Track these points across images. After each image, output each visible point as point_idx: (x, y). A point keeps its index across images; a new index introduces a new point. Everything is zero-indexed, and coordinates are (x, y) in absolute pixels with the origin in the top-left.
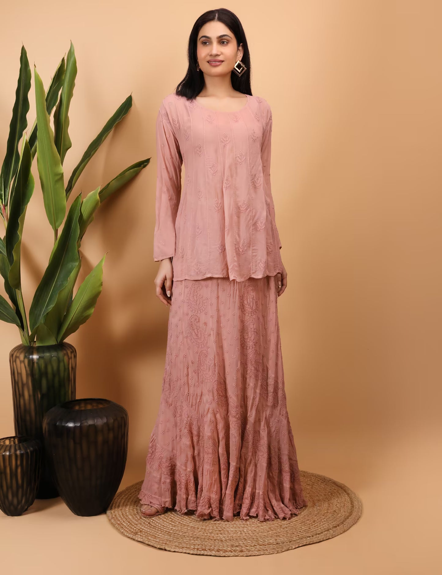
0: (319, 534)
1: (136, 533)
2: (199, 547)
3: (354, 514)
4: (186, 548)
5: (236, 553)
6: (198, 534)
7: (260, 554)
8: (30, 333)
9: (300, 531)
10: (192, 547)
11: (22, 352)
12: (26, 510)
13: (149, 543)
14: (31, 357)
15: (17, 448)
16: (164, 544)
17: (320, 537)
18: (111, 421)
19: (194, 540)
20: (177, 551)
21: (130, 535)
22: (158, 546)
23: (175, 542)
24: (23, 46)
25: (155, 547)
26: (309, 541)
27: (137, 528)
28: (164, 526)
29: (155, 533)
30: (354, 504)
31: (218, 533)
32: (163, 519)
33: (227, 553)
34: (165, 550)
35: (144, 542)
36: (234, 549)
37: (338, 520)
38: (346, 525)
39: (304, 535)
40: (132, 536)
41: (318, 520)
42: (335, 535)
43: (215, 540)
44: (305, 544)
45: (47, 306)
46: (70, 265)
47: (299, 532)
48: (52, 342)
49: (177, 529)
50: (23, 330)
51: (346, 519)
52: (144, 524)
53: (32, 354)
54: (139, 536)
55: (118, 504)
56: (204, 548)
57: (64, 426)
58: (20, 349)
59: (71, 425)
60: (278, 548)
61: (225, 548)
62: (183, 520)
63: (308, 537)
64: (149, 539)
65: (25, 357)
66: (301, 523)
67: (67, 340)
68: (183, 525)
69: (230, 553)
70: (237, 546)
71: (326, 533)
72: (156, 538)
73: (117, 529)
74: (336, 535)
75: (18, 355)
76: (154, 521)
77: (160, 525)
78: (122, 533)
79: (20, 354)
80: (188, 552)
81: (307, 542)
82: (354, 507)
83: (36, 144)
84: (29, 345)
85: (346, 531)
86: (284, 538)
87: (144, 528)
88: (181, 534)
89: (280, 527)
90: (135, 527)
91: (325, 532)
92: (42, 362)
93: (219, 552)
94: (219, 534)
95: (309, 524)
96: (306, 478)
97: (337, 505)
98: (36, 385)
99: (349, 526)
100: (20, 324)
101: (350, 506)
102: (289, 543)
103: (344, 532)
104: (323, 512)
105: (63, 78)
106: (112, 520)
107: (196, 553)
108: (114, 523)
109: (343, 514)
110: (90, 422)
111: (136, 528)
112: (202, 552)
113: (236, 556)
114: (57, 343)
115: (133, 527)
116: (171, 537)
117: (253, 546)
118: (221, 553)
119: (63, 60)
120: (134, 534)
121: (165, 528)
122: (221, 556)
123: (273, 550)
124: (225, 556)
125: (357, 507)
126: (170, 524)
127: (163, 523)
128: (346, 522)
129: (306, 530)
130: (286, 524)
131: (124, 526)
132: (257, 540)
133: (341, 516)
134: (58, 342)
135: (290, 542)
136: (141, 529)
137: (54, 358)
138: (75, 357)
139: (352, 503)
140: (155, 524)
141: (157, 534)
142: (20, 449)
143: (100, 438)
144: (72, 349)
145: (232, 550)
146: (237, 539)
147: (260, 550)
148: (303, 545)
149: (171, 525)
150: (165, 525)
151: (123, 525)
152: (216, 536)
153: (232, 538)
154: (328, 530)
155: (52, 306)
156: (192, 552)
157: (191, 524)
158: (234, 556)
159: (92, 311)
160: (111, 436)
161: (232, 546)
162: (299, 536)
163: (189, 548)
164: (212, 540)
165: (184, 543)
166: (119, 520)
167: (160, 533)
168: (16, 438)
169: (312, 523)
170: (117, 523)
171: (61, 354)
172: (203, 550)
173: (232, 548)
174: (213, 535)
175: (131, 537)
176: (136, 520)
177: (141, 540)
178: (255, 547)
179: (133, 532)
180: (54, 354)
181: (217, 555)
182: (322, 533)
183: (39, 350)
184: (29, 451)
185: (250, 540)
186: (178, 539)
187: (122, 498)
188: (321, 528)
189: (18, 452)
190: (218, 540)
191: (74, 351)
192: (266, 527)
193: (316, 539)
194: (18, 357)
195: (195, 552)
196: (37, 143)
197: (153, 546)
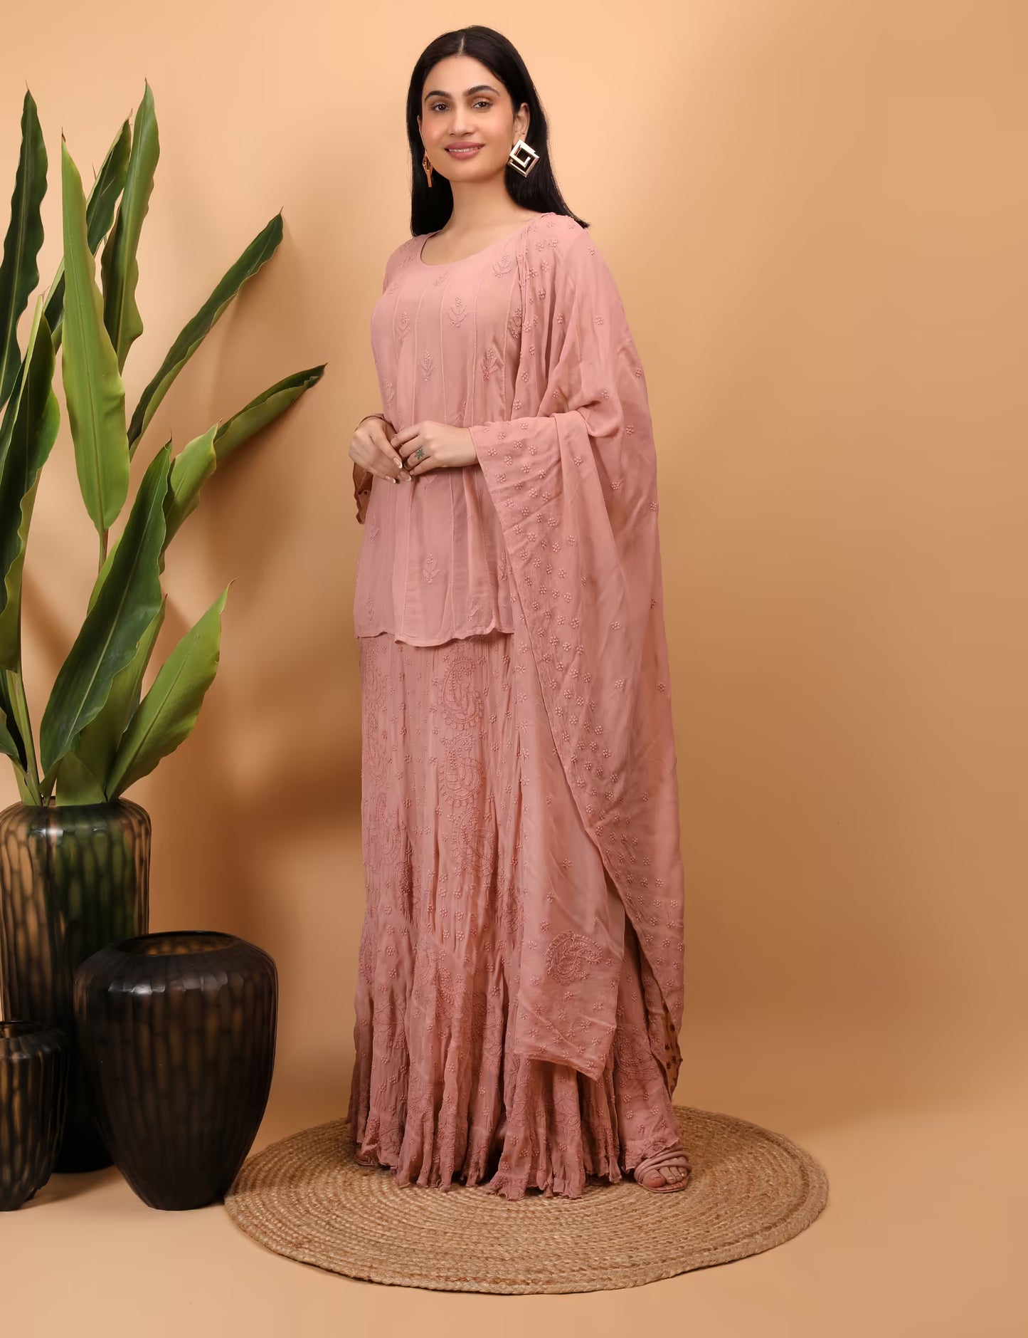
0: (730, 1244)
1: (299, 1245)
2: (449, 1274)
3: (810, 1200)
4: (419, 1277)
5: (536, 1287)
6: (446, 1246)
7: (593, 1288)
8: (42, 777)
9: (686, 1239)
10: (434, 1273)
11: (21, 821)
12: (31, 1197)
13: (332, 1266)
14: (44, 831)
15: (12, 1046)
16: (366, 1269)
17: (732, 1250)
18: (239, 981)
19: (438, 1260)
20: (398, 1282)
21: (284, 1250)
22: (354, 1273)
23: (393, 1263)
24: (28, 91)
25: (346, 1276)
26: (708, 1259)
27: (301, 1235)
28: (365, 1230)
29: (344, 1243)
30: (810, 1180)
31: (492, 1243)
32: (360, 1213)
33: (516, 1286)
34: (371, 1281)
35: (319, 1263)
36: (533, 1276)
37: (774, 1214)
38: (793, 1224)
39: (695, 1245)
40: (289, 1251)
41: (726, 1213)
42: (767, 1245)
43: (487, 1258)
44: (697, 1265)
45: (84, 712)
46: (140, 613)
47: (682, 1241)
48: (93, 797)
49: (395, 1235)
50: (25, 768)
51: (791, 1212)
52: (317, 1224)
53: (47, 825)
54: (307, 1251)
55: (249, 1183)
56: (462, 1276)
57: (126, 994)
58: (18, 814)
59: (143, 990)
60: (635, 1275)
61: (510, 1277)
62: (407, 1217)
63: (705, 1250)
64: (330, 1257)
65: (30, 833)
66: (687, 1221)
67: (129, 795)
68: (409, 1227)
69: (524, 1286)
70: (539, 1272)
71: (746, 1241)
72: (348, 1255)
73: (252, 1236)
74: (770, 1246)
75: (12, 828)
76: (339, 1219)
77: (353, 1227)
78: (266, 1247)
79: (18, 825)
80: (423, 1284)
81: (703, 1262)
82: (808, 1186)
83: (61, 326)
84: (39, 804)
85: (793, 1238)
86: (648, 1253)
87: (318, 1235)
88: (405, 1246)
89: (637, 1230)
90: (295, 1232)
91: (744, 1238)
92: (71, 845)
93: (497, 1283)
94: (496, 1246)
95: (707, 1224)
96: (693, 1123)
97: (768, 1181)
98: (56, 900)
99: (799, 1228)
100: (18, 755)
101: (800, 1182)
102: (660, 1264)
103: (789, 1239)
104: (737, 1197)
105: (126, 168)
106: (241, 1218)
107: (443, 1288)
108: (244, 1222)
109: (784, 1201)
110: (190, 984)
111: (298, 1234)
112: (458, 1285)
113: (537, 1293)
114: (105, 801)
115: (291, 1232)
116: (383, 1252)
117: (578, 1271)
118: (504, 1287)
119: (126, 125)
120: (295, 1248)
121: (366, 1234)
122: (503, 1292)
123: (624, 1280)
124: (511, 1294)
125: (817, 1186)
126: (379, 1224)
127: (362, 1223)
128: (792, 1218)
129: (699, 1234)
130: (652, 1224)
131: (269, 1229)
132: (587, 1258)
133: (780, 1204)
134: (109, 798)
135: (664, 1261)
136: (309, 1237)
137: (100, 835)
138: (148, 833)
139: (804, 1177)
140: (343, 1225)
141: (349, 1245)
142: (19, 1049)
143: (212, 1024)
144: (140, 814)
145: (529, 1279)
146: (538, 1256)
147: (594, 1280)
148: (693, 1268)
149: (380, 1227)
150: (366, 1228)
151: (266, 1226)
152: (489, 1248)
153: (525, 1254)
154: (751, 1236)
155: (96, 710)
156: (432, 1286)
157: (428, 1224)
158: (532, 1294)
159: (192, 722)
160: (238, 1017)
161: (528, 1271)
162: (683, 1247)
163: (426, 1275)
164: (479, 1258)
165: (413, 1265)
166: (257, 1218)
167: (355, 1245)
168: (7, 1025)
169: (712, 1221)
170: (252, 1223)
171: (115, 826)
172: (459, 1280)
173: (529, 1276)
174: (481, 1247)
175: (287, 1254)
176: (296, 1217)
177: (313, 1260)
178: (581, 1274)
179: (291, 1242)
180: (98, 825)
181: (492, 1291)
182: (738, 1242)
183: (62, 816)
184: (40, 1054)
185: (569, 1259)
186: (399, 1256)
187: (260, 1169)
188: (733, 1232)
189: (15, 1057)
190: (493, 1258)
191: (144, 820)
192: (605, 1228)
193: (724, 1255)
194: (14, 833)
195: (441, 1286)
196: (63, 323)
197: (339, 1274)
